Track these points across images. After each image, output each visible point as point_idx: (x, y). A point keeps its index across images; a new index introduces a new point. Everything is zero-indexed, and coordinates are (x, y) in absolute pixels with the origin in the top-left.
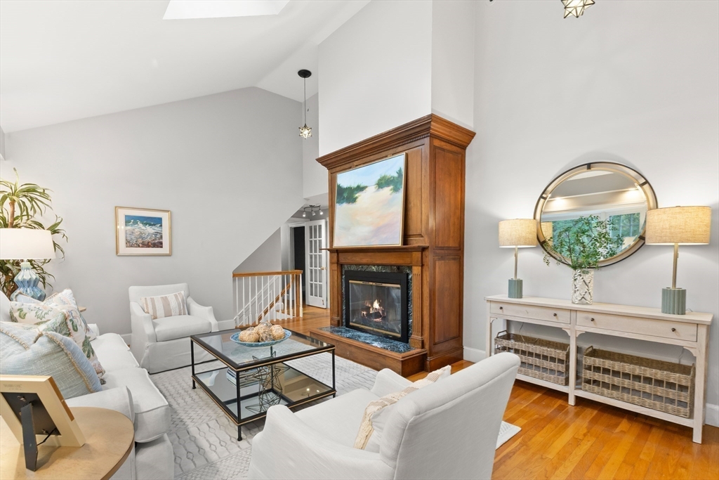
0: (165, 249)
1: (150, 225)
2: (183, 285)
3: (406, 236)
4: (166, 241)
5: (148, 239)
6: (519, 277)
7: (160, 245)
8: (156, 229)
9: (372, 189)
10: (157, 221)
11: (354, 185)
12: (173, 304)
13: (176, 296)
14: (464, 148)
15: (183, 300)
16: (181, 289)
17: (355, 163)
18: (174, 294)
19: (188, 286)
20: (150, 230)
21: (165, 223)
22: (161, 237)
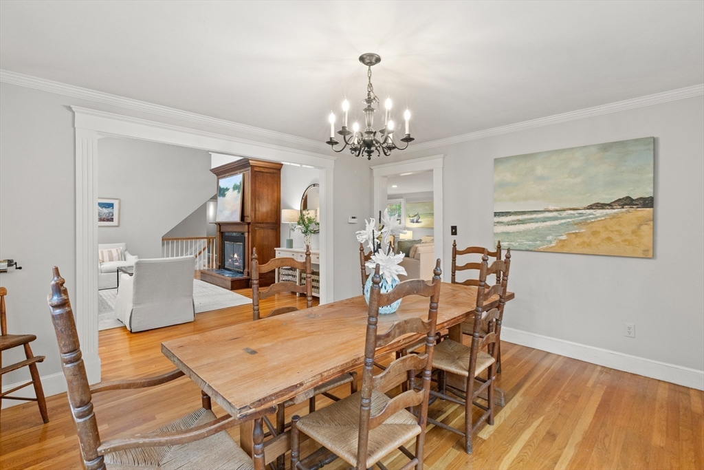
0: (115, 222)
1: (106, 208)
2: (123, 244)
3: (243, 217)
4: (116, 218)
5: (104, 216)
6: (291, 238)
7: (112, 220)
8: (110, 210)
9: (231, 190)
10: (111, 205)
11: (225, 188)
12: (115, 254)
13: (117, 250)
14: (280, 170)
15: (121, 253)
16: (121, 246)
17: (227, 174)
18: (116, 249)
19: (126, 245)
20: (105, 211)
21: (116, 206)
22: (113, 215)
